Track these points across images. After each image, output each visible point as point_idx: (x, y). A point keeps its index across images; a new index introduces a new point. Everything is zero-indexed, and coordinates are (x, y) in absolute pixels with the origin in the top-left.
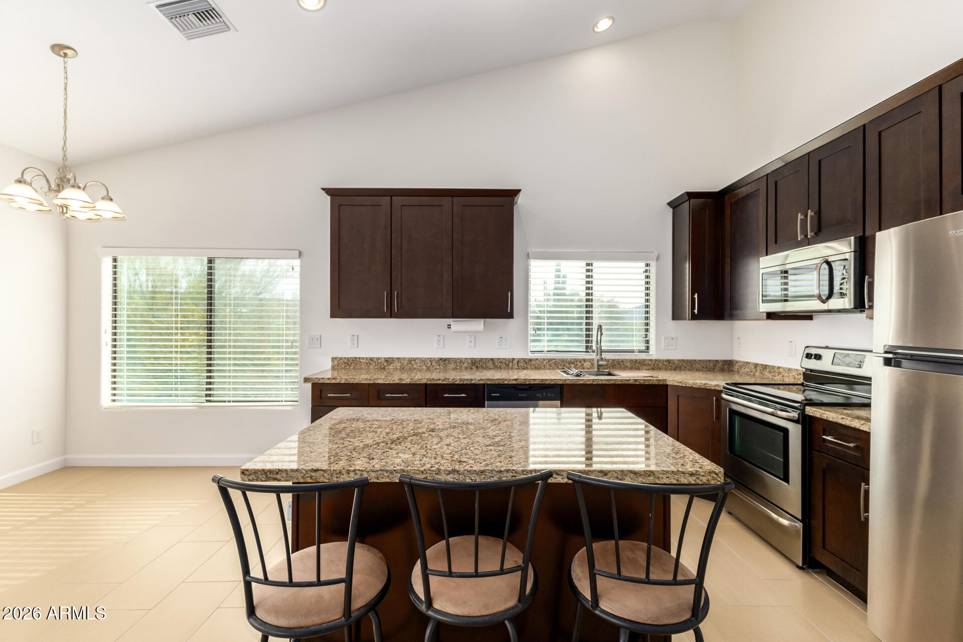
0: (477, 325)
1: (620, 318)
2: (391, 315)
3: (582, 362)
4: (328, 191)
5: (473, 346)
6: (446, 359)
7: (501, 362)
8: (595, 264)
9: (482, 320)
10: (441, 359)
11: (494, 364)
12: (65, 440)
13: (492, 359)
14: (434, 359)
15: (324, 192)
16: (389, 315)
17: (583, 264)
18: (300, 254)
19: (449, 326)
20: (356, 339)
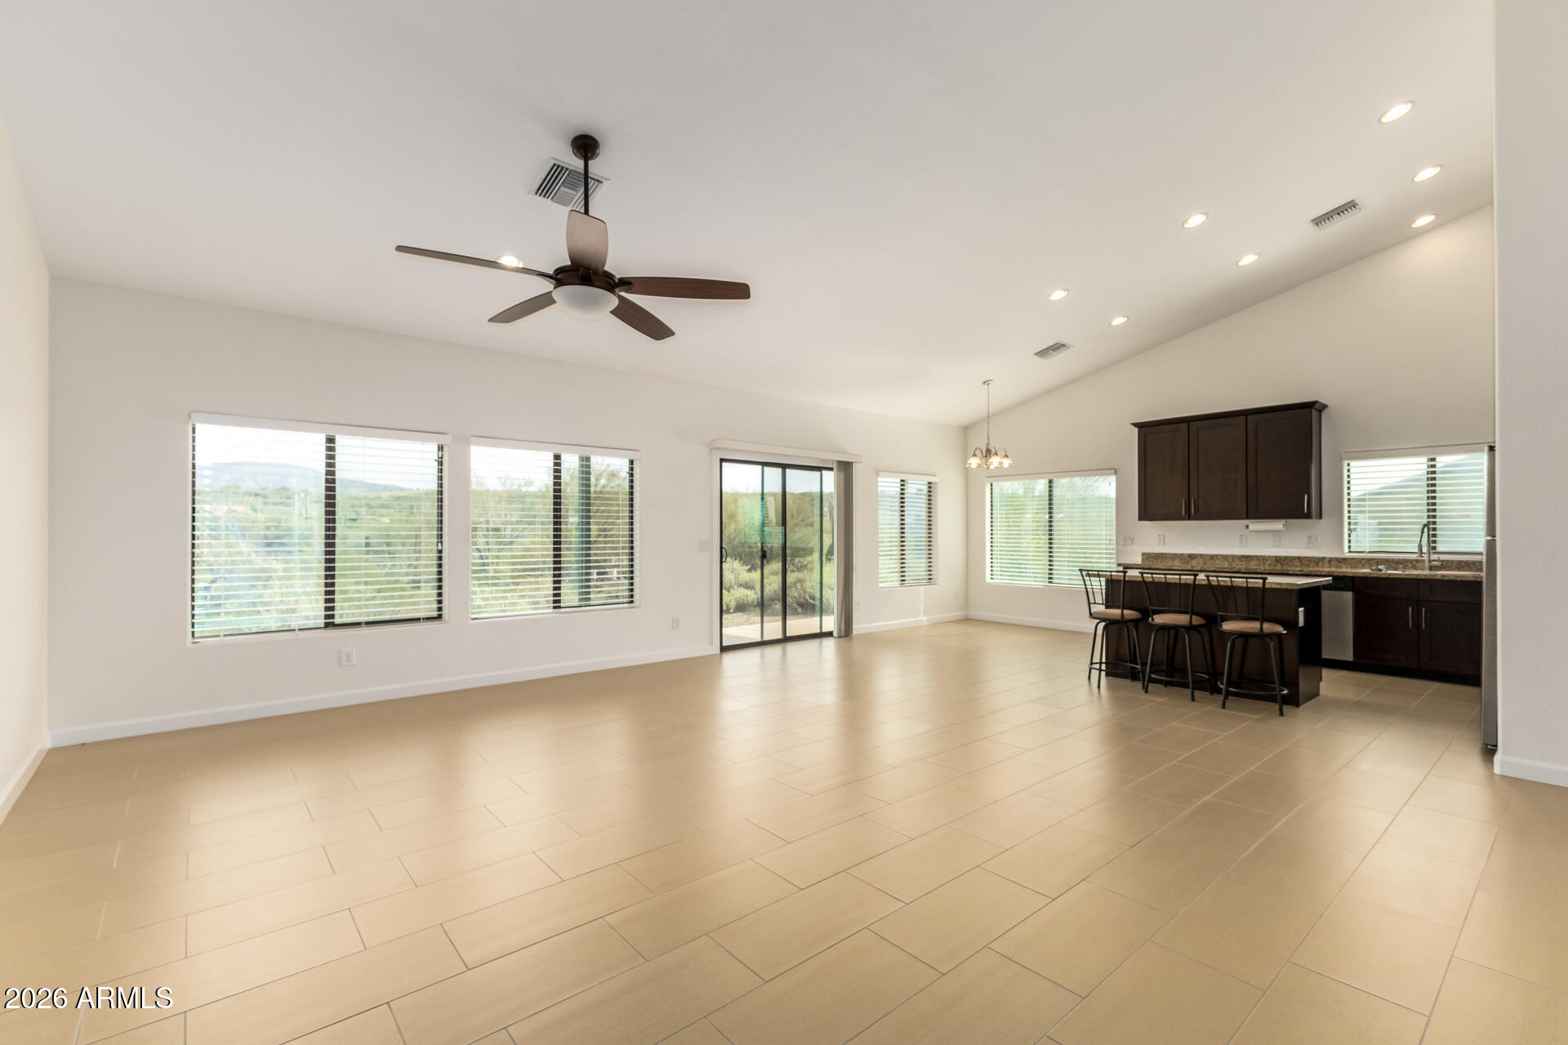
0: (1278, 525)
1: (1468, 517)
2: (1189, 518)
3: (1414, 563)
4: (1135, 425)
5: (1278, 544)
6: (1248, 557)
7: (1309, 560)
8: (1439, 459)
9: (1283, 521)
10: (1243, 556)
11: (1301, 562)
12: (966, 602)
13: (1299, 558)
14: (1236, 556)
15: (1132, 426)
16: (1187, 517)
17: (1424, 459)
18: (1116, 471)
19: (1247, 527)
20: (1163, 540)
